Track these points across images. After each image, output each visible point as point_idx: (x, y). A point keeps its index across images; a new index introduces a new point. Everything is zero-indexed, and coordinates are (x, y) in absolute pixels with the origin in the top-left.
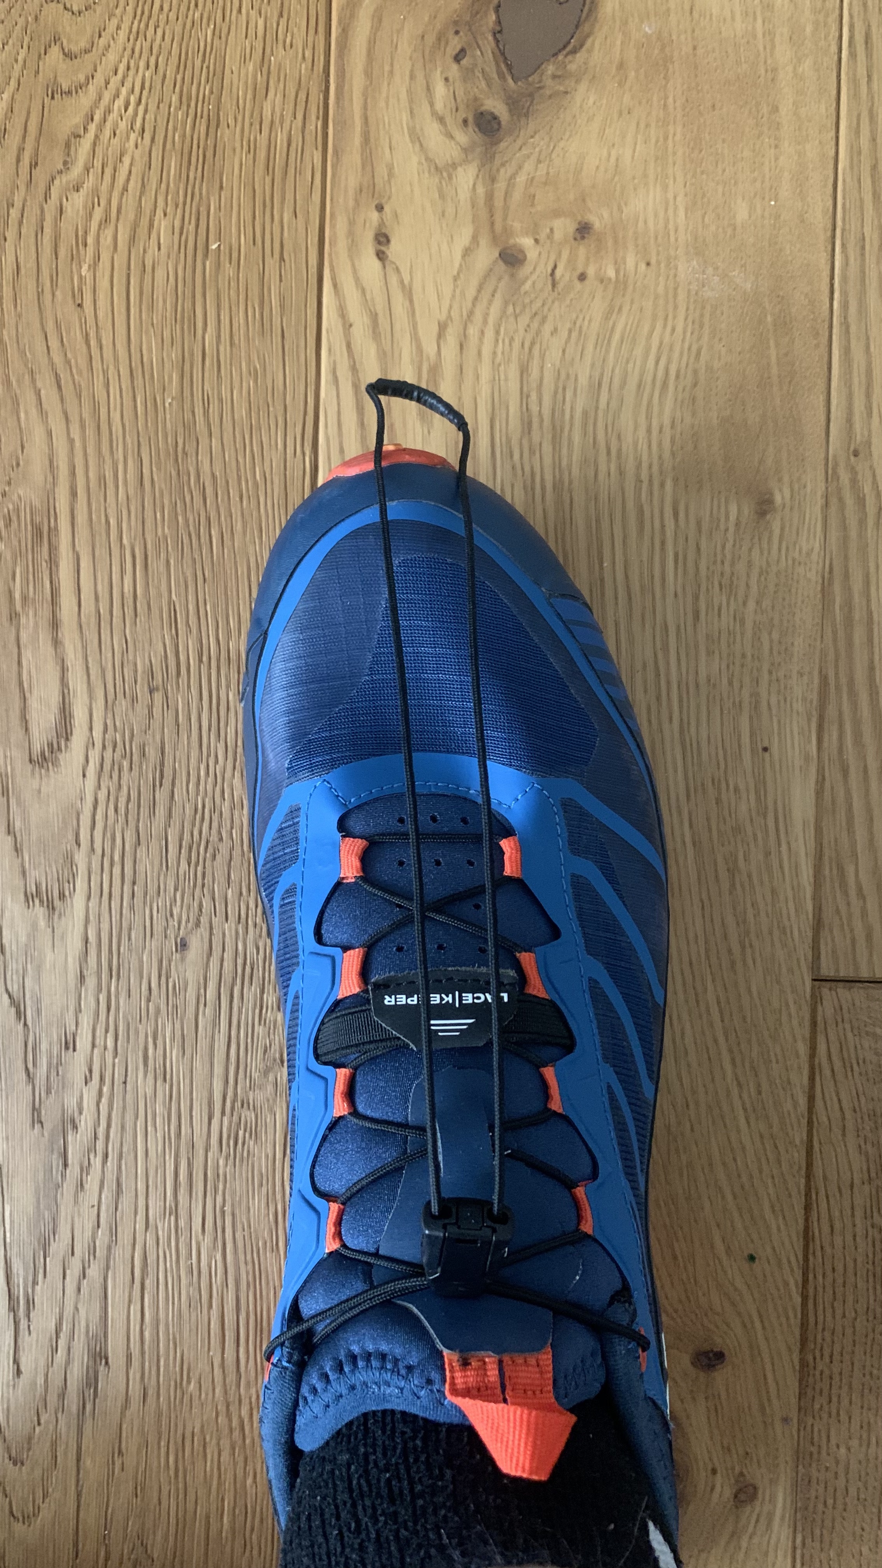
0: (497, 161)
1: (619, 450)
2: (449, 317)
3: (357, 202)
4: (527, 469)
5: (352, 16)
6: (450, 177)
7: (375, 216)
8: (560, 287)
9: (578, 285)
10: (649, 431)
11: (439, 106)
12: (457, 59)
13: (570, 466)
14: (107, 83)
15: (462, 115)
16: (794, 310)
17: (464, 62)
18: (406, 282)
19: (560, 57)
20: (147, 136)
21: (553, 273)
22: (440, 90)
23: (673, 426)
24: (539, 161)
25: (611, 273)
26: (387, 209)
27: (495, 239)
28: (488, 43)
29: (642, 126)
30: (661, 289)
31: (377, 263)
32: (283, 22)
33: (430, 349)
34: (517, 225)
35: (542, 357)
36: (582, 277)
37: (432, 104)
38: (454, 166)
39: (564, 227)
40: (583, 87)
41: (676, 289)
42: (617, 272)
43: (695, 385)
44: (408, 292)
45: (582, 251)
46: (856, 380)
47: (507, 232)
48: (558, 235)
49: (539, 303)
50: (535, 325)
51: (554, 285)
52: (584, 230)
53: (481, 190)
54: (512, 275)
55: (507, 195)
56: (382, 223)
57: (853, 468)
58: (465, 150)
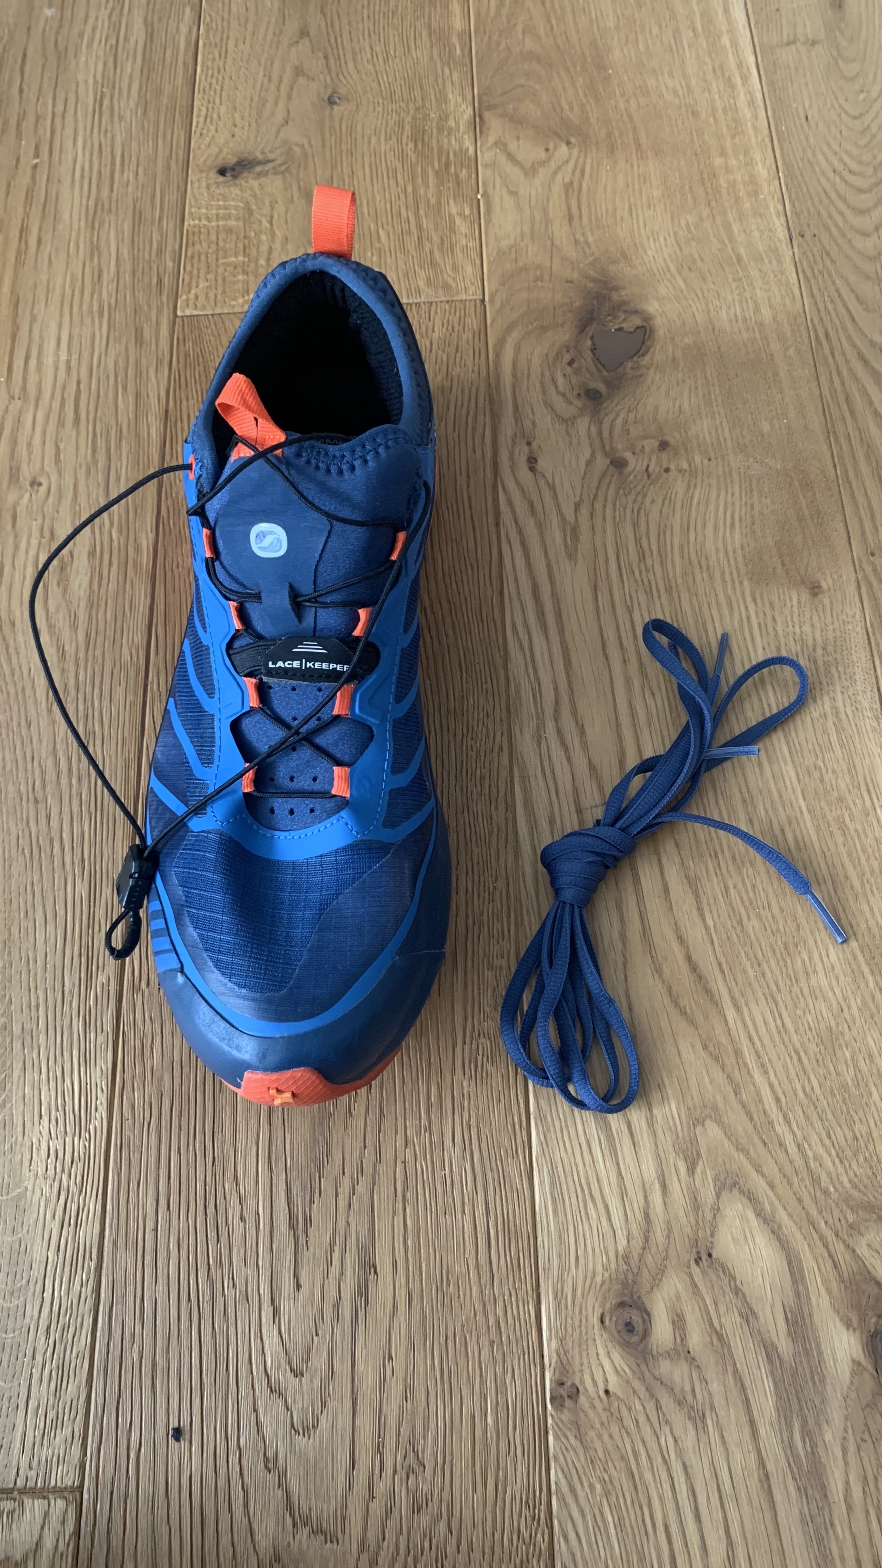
0: (602, 414)
1: (708, 565)
2: (581, 499)
3: (514, 442)
4: (646, 582)
5: (501, 348)
6: (573, 424)
7: (526, 449)
8: (653, 477)
9: (665, 475)
10: (726, 553)
11: (561, 389)
12: (570, 364)
13: (675, 577)
15: (575, 392)
16: (811, 477)
17: (575, 365)
18: (551, 481)
19: (635, 358)
21: (647, 469)
22: (561, 381)
23: (742, 548)
24: (629, 411)
25: (685, 466)
26: (534, 444)
27: (606, 454)
28: (588, 356)
29: (693, 389)
30: (720, 473)
31: (530, 474)
32: (458, 355)
33: (570, 517)
34: (620, 446)
35: (647, 516)
36: (667, 470)
37: (556, 388)
38: (575, 418)
39: (650, 444)
40: (651, 372)
41: (730, 472)
42: (690, 465)
43: (753, 524)
44: (552, 488)
45: (664, 456)
46: (862, 513)
47: (613, 449)
48: (647, 449)
49: (640, 487)
50: (639, 499)
51: (649, 476)
52: (664, 446)
53: (594, 430)
54: (621, 474)
55: (611, 431)
56: (531, 452)
57: (872, 563)
58: (580, 409)
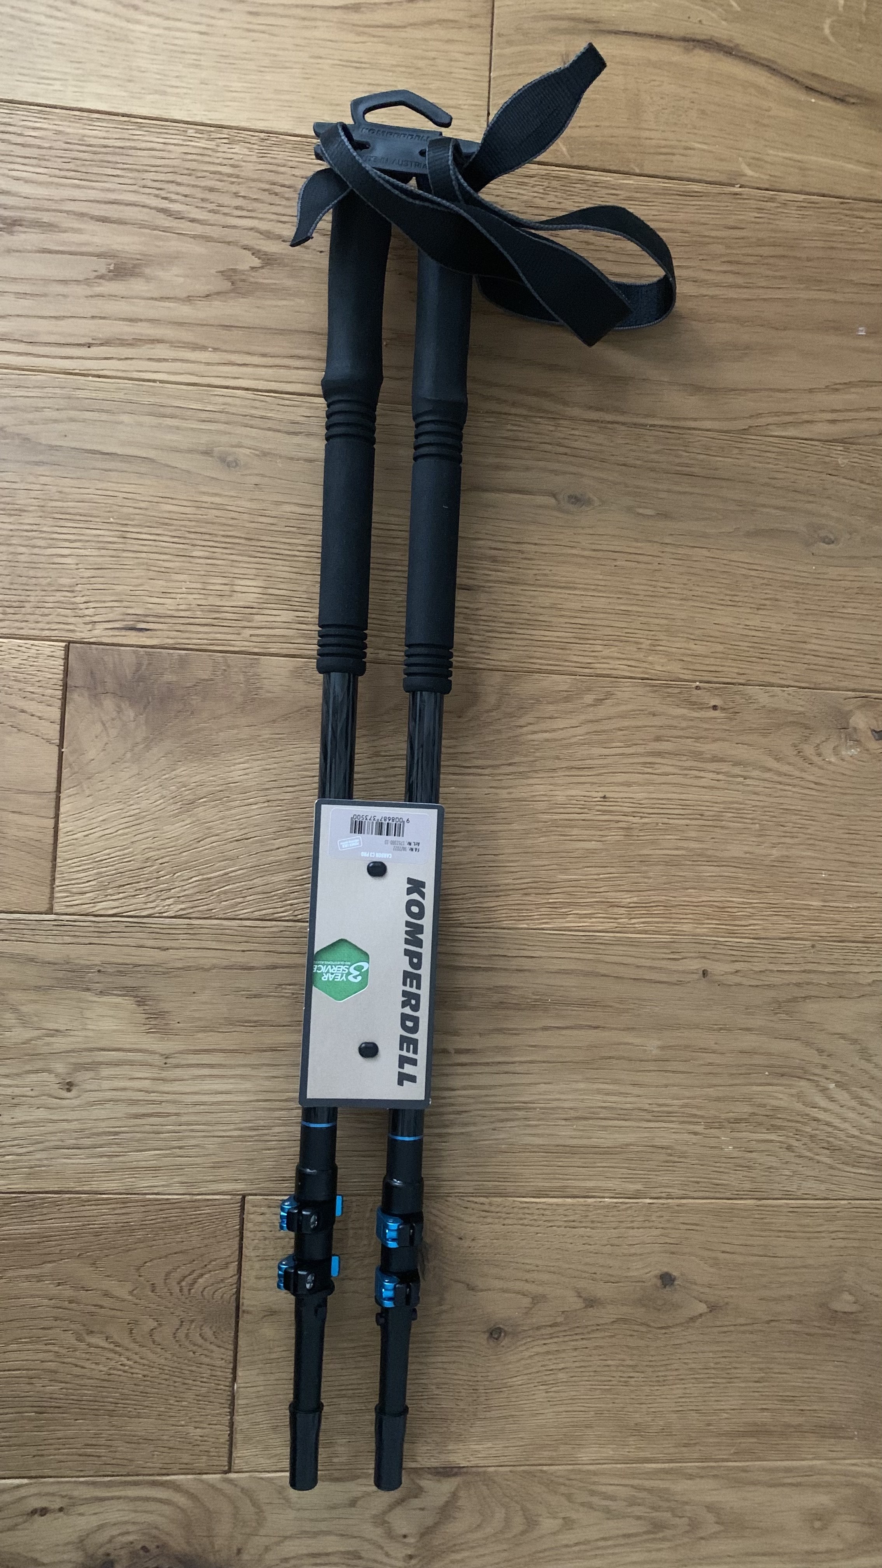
14: (136, 1354)
20: (107, 1377)
